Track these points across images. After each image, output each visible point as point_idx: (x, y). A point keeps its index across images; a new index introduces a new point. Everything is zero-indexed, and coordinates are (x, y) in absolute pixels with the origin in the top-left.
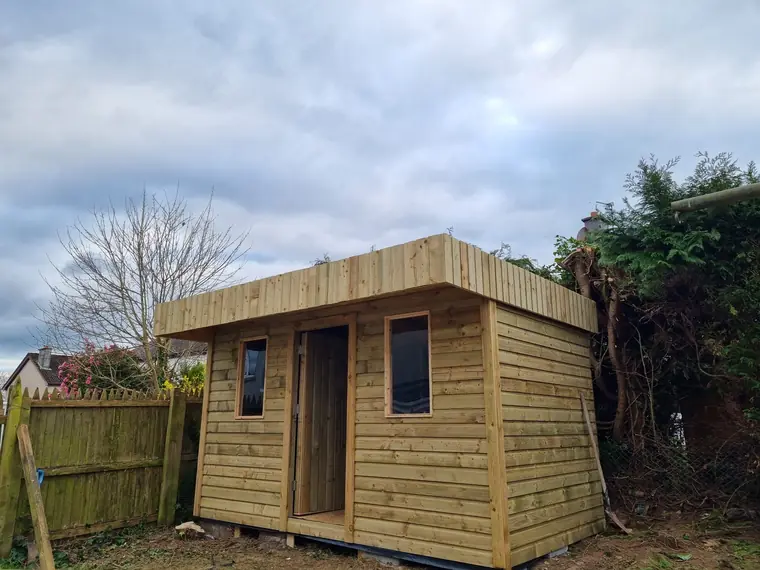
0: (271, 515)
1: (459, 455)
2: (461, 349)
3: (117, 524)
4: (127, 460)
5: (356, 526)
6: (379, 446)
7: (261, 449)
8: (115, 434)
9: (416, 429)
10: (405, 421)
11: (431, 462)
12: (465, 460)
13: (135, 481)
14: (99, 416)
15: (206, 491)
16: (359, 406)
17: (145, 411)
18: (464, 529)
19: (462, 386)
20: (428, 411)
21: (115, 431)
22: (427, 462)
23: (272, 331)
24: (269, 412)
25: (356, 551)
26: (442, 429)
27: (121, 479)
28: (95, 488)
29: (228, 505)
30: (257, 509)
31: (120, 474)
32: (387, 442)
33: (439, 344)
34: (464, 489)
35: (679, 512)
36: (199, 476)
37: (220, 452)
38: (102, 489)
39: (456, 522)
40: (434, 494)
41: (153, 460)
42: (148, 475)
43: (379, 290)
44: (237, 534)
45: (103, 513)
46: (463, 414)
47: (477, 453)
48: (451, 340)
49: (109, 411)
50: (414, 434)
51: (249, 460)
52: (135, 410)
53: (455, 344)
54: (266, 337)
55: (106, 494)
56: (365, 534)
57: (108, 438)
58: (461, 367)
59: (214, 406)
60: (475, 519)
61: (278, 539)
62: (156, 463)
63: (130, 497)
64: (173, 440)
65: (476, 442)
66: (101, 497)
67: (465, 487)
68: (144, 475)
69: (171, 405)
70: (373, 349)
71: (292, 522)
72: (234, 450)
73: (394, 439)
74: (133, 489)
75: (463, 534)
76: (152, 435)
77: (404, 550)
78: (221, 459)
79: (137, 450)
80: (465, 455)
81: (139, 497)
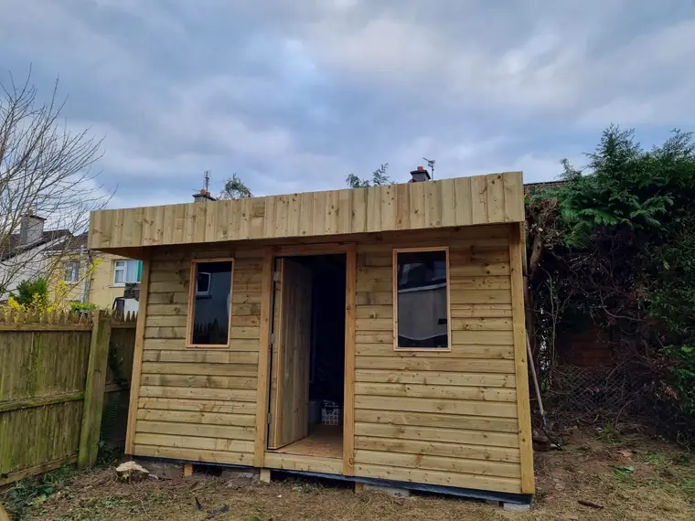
0: (243, 450)
1: (482, 389)
2: (486, 287)
3: (35, 470)
4: (45, 394)
5: (357, 459)
6: (386, 379)
7: (225, 381)
8: (34, 363)
9: (432, 363)
10: (418, 355)
11: (451, 396)
12: (489, 394)
13: (54, 417)
14: (16, 343)
15: (142, 426)
16: (359, 338)
17: (67, 335)
18: (487, 459)
19: (486, 324)
20: (446, 346)
21: (33, 360)
22: (444, 395)
23: (238, 254)
24: (234, 342)
25: (354, 483)
26: (464, 364)
27: (39, 417)
28: (11, 428)
29: (178, 441)
30: (221, 444)
31: (38, 411)
32: (395, 376)
33: (458, 281)
34: (489, 422)
35: (576, 427)
36: (132, 409)
37: (164, 384)
38: (19, 429)
39: (479, 452)
40: (453, 425)
41: (74, 393)
42: (68, 410)
43: (438, 223)
44: (188, 472)
45: (19, 458)
46: (486, 350)
47: (504, 387)
48: (473, 278)
49: (27, 335)
50: (428, 368)
51: (208, 393)
52: (55, 334)
53: (479, 281)
54: (232, 259)
55: (22, 436)
56: (368, 467)
57: (26, 369)
58: (485, 304)
59: (152, 332)
60: (502, 450)
61: (249, 475)
62: (77, 396)
63: (49, 437)
64: (97, 370)
65: (503, 377)
66: (17, 440)
67: (489, 419)
68: (63, 411)
69: (95, 329)
70: (377, 280)
71: (269, 456)
72: (186, 381)
73: (406, 373)
74: (53, 428)
75: (485, 463)
76: (72, 365)
77: (415, 480)
78: (164, 391)
79: (57, 382)
80: (489, 389)
81: (58, 437)
